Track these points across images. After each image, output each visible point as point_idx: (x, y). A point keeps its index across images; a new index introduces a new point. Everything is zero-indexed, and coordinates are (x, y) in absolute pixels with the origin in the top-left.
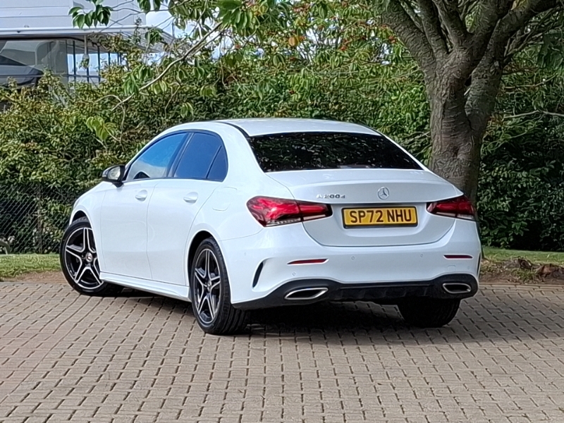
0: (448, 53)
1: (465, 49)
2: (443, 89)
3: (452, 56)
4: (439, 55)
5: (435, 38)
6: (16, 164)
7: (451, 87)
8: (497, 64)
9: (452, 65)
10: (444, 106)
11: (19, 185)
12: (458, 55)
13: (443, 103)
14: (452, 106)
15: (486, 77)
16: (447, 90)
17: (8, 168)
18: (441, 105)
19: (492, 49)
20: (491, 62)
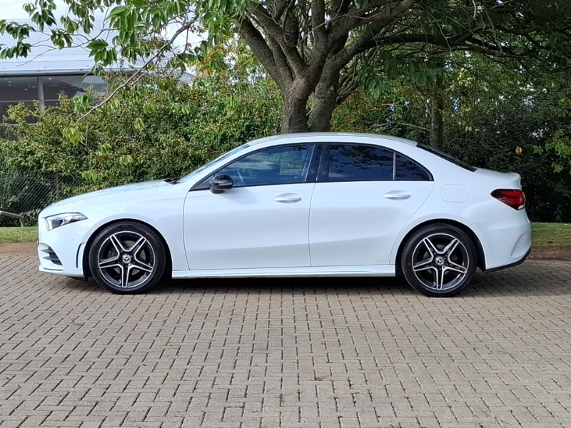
0: (293, 80)
1: (303, 77)
2: (289, 107)
3: (295, 82)
4: (288, 81)
5: (283, 69)
6: (39, 160)
7: (295, 106)
9: (295, 89)
10: (290, 119)
11: (43, 174)
12: (299, 82)
13: (290, 117)
14: (296, 119)
15: (324, 98)
16: (292, 108)
17: (34, 162)
18: (288, 119)
19: (329, 77)
20: (328, 87)
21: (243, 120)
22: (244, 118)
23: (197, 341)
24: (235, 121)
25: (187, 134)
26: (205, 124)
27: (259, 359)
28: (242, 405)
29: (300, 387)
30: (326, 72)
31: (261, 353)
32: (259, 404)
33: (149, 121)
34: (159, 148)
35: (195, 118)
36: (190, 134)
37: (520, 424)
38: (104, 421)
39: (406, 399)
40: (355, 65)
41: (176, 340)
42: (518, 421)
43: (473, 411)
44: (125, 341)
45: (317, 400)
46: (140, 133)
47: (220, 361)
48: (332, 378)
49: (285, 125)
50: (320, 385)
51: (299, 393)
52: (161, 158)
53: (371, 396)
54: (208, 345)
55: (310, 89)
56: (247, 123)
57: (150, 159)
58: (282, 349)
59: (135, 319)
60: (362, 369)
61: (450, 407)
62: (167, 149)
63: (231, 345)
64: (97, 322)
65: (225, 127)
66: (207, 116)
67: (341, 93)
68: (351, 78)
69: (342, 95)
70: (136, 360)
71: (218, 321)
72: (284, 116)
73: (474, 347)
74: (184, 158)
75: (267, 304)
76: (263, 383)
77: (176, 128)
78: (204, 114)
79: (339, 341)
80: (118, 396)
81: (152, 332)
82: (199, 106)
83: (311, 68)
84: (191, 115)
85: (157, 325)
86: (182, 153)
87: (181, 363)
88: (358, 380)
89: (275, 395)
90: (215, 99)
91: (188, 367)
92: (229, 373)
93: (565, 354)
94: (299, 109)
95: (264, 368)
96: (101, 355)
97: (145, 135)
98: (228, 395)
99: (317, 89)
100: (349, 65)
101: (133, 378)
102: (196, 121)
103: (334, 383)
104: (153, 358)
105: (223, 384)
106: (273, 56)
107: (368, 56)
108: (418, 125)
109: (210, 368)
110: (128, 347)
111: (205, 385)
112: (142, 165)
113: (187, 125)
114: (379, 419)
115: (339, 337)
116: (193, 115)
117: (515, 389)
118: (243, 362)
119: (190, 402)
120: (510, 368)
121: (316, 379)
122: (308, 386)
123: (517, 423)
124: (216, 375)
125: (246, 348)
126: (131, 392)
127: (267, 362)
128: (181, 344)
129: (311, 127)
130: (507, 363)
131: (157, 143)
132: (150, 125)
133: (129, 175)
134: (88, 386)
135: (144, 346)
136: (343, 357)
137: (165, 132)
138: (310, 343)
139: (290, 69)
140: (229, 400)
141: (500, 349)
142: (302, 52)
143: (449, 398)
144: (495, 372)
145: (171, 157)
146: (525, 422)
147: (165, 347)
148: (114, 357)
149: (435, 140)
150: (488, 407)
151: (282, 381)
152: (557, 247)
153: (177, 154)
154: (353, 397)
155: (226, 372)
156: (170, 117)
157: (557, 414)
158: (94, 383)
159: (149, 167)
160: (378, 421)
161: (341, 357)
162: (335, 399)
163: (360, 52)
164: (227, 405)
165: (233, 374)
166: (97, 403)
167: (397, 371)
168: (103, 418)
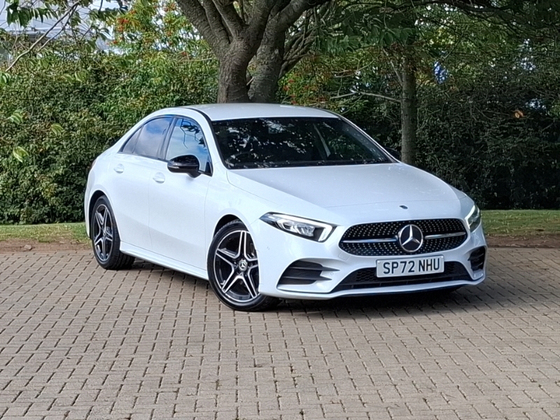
0: (230, 43)
1: (242, 38)
2: (226, 75)
3: (232, 45)
4: (224, 44)
5: (218, 30)
7: (233, 73)
8: (277, 52)
9: (232, 53)
10: (228, 89)
12: (237, 45)
13: (227, 87)
14: (235, 89)
15: (267, 64)
16: (229, 76)
18: (225, 89)
19: (272, 38)
20: (272, 50)
21: (172, 94)
22: (173, 91)
23: (125, 336)
24: (162, 94)
25: (102, 112)
26: (125, 98)
27: (195, 351)
28: (176, 390)
29: (237, 373)
30: (269, 33)
31: (195, 345)
32: (195, 389)
33: (55, 96)
34: (70, 130)
35: (113, 92)
36: (106, 111)
37: (465, 397)
38: (30, 406)
39: (350, 381)
40: (306, 23)
41: (101, 336)
42: (463, 394)
43: (418, 387)
44: (45, 337)
45: (255, 383)
46: (45, 112)
47: (151, 353)
48: (273, 365)
49: (222, 96)
50: (259, 371)
51: (237, 379)
52: (71, 143)
53: (313, 379)
54: (137, 339)
55: (251, 52)
56: (177, 97)
57: (58, 144)
58: (219, 340)
59: (53, 317)
60: (306, 356)
61: (395, 386)
62: (78, 131)
63: (163, 338)
64: (11, 321)
65: (150, 102)
66: (128, 90)
67: (289, 57)
68: (302, 39)
69: (291, 59)
70: (58, 354)
71: (147, 317)
72: (221, 86)
73: (431, 333)
74: (100, 141)
75: (204, 299)
76: (198, 371)
77: (89, 104)
78: (124, 87)
79: (283, 332)
80: (43, 385)
81: (74, 329)
82: (118, 77)
83: (250, 29)
84: (108, 89)
85: (79, 321)
86: (97, 134)
87: (108, 355)
88: (300, 366)
89: (212, 381)
90: (137, 68)
91: (117, 359)
92: (161, 364)
93: (528, 337)
94: (237, 77)
95: (200, 358)
96: (19, 351)
97: (50, 114)
98: (161, 382)
99: (259, 53)
100: (298, 23)
101: (57, 370)
102: (114, 95)
103: (275, 369)
104: (76, 352)
105: (155, 372)
106: (205, 14)
107: (320, 13)
108: (390, 96)
109: (140, 359)
110: (49, 343)
111: (136, 374)
112: (48, 151)
113: (103, 101)
114: (320, 397)
115: (283, 329)
116: (110, 88)
117: (466, 369)
118: (177, 354)
119: (120, 390)
120: (465, 351)
121: (255, 366)
122: (246, 372)
123: (462, 396)
124: (147, 365)
125: (180, 341)
126: (56, 382)
127: (203, 353)
128: (107, 339)
129: (252, 98)
130: (463, 346)
131: (66, 124)
132: (57, 101)
133: (32, 164)
134: (9, 378)
135: (66, 341)
136: (286, 346)
137: (76, 110)
138: (251, 334)
139: (225, 29)
140: (161, 386)
141: (458, 334)
142: (242, 8)
143: (395, 378)
144: (448, 354)
145: (84, 141)
146: (470, 396)
147: (90, 342)
148: (34, 352)
149: (407, 113)
150: (435, 384)
151: (219, 368)
152: (546, 235)
153: (91, 137)
154: (295, 380)
155: (158, 362)
156: (81, 91)
157: (505, 388)
158: (15, 375)
159: (57, 153)
160: (319, 399)
161: (284, 346)
162: (275, 382)
163: (312, 7)
164: (160, 390)
165: (166, 364)
166: (21, 392)
167: (343, 357)
168: (29, 404)
